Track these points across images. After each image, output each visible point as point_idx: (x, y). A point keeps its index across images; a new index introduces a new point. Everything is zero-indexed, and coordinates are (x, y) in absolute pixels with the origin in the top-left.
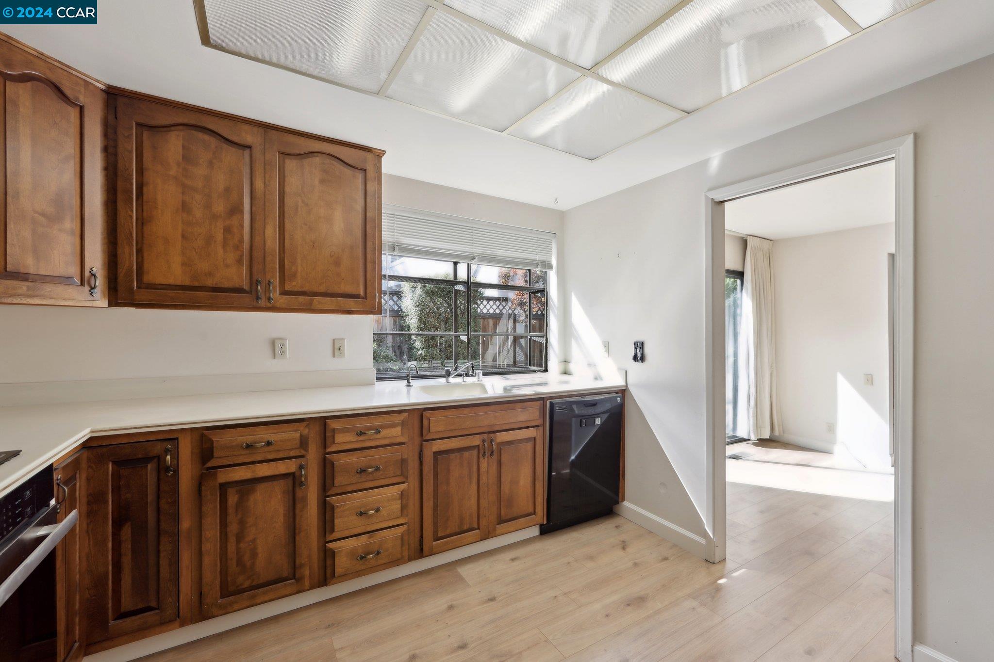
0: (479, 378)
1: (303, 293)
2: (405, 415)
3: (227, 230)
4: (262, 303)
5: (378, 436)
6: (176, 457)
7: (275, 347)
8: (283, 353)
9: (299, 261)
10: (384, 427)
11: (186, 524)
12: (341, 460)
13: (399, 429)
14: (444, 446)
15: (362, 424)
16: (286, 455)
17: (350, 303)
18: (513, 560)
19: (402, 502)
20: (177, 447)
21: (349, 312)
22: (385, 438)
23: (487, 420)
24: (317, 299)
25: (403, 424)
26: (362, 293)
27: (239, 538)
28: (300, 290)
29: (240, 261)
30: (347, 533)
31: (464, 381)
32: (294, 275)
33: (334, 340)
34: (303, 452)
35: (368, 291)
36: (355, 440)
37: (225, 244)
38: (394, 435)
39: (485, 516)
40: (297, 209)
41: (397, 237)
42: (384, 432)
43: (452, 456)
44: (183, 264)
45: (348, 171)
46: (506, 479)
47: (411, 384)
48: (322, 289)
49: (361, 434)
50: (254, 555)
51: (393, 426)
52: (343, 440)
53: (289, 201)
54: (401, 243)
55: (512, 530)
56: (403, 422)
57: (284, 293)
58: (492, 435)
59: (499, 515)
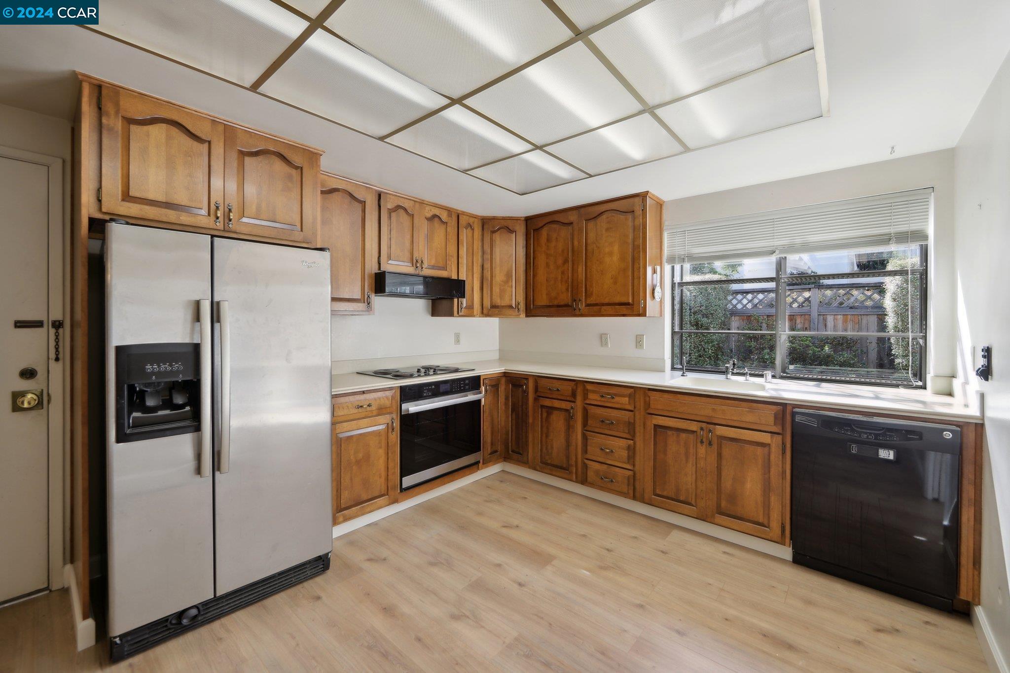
0: (766, 379)
1: (596, 305)
2: (632, 390)
3: (563, 273)
4: (577, 312)
5: (613, 401)
6: (527, 387)
7: (603, 339)
8: (606, 344)
9: (594, 285)
10: (616, 395)
11: (531, 421)
12: (593, 410)
13: (627, 399)
14: (662, 422)
15: (605, 390)
16: (565, 399)
17: (624, 309)
18: (725, 553)
19: (628, 453)
20: (528, 383)
21: (624, 315)
22: (618, 403)
23: (705, 410)
24: (604, 307)
25: (630, 396)
26: (630, 301)
27: (547, 437)
28: (595, 302)
29: (567, 289)
30: (594, 458)
31: (747, 380)
32: (592, 294)
33: (637, 335)
34: (573, 400)
35: (635, 300)
36: (599, 399)
37: (562, 281)
38: (624, 403)
39: (702, 499)
40: (593, 253)
41: (689, 249)
42: (617, 399)
43: (670, 433)
44: (547, 294)
45: (622, 217)
46: (728, 473)
47: (685, 375)
48: (607, 301)
49: (602, 396)
50: (552, 448)
51: (623, 396)
52: (593, 398)
53: (589, 248)
54: (691, 254)
55: (735, 528)
56: (630, 394)
57: (588, 305)
58: (711, 426)
59: (719, 506)
